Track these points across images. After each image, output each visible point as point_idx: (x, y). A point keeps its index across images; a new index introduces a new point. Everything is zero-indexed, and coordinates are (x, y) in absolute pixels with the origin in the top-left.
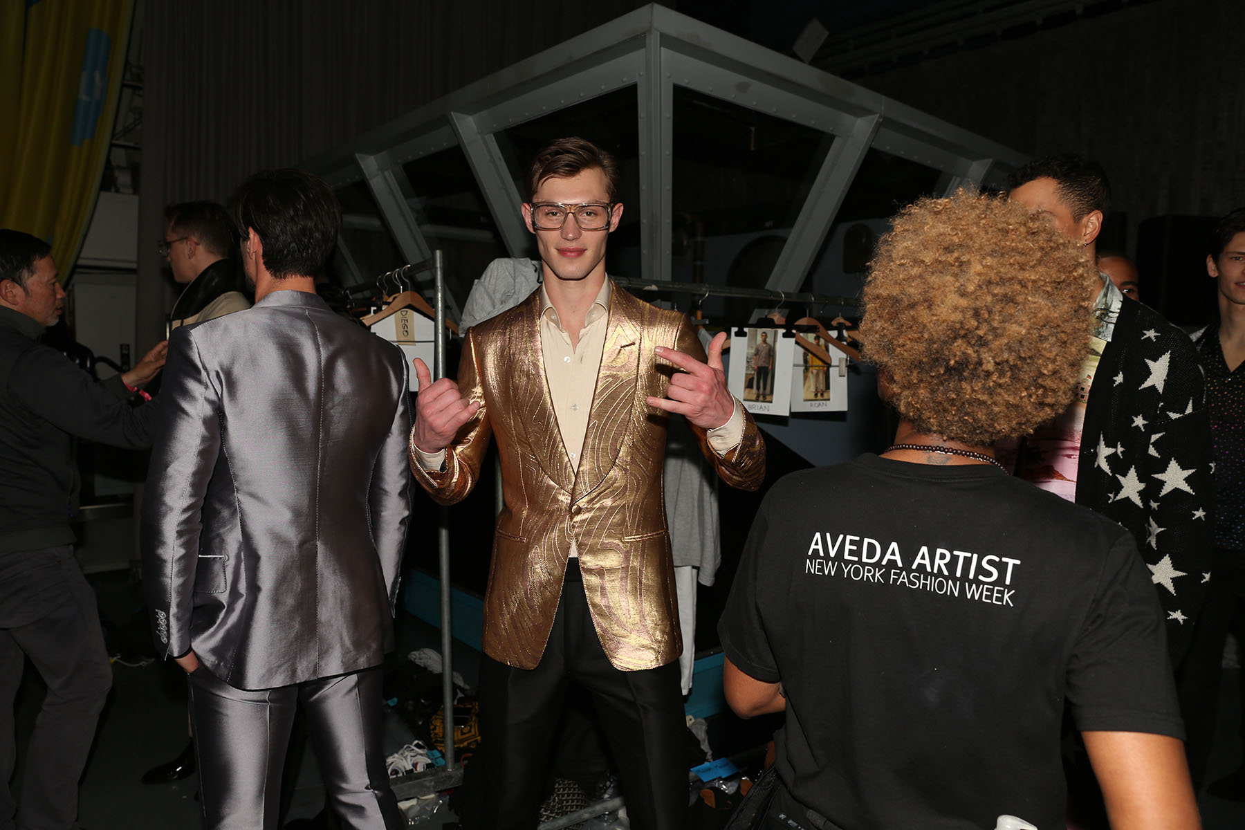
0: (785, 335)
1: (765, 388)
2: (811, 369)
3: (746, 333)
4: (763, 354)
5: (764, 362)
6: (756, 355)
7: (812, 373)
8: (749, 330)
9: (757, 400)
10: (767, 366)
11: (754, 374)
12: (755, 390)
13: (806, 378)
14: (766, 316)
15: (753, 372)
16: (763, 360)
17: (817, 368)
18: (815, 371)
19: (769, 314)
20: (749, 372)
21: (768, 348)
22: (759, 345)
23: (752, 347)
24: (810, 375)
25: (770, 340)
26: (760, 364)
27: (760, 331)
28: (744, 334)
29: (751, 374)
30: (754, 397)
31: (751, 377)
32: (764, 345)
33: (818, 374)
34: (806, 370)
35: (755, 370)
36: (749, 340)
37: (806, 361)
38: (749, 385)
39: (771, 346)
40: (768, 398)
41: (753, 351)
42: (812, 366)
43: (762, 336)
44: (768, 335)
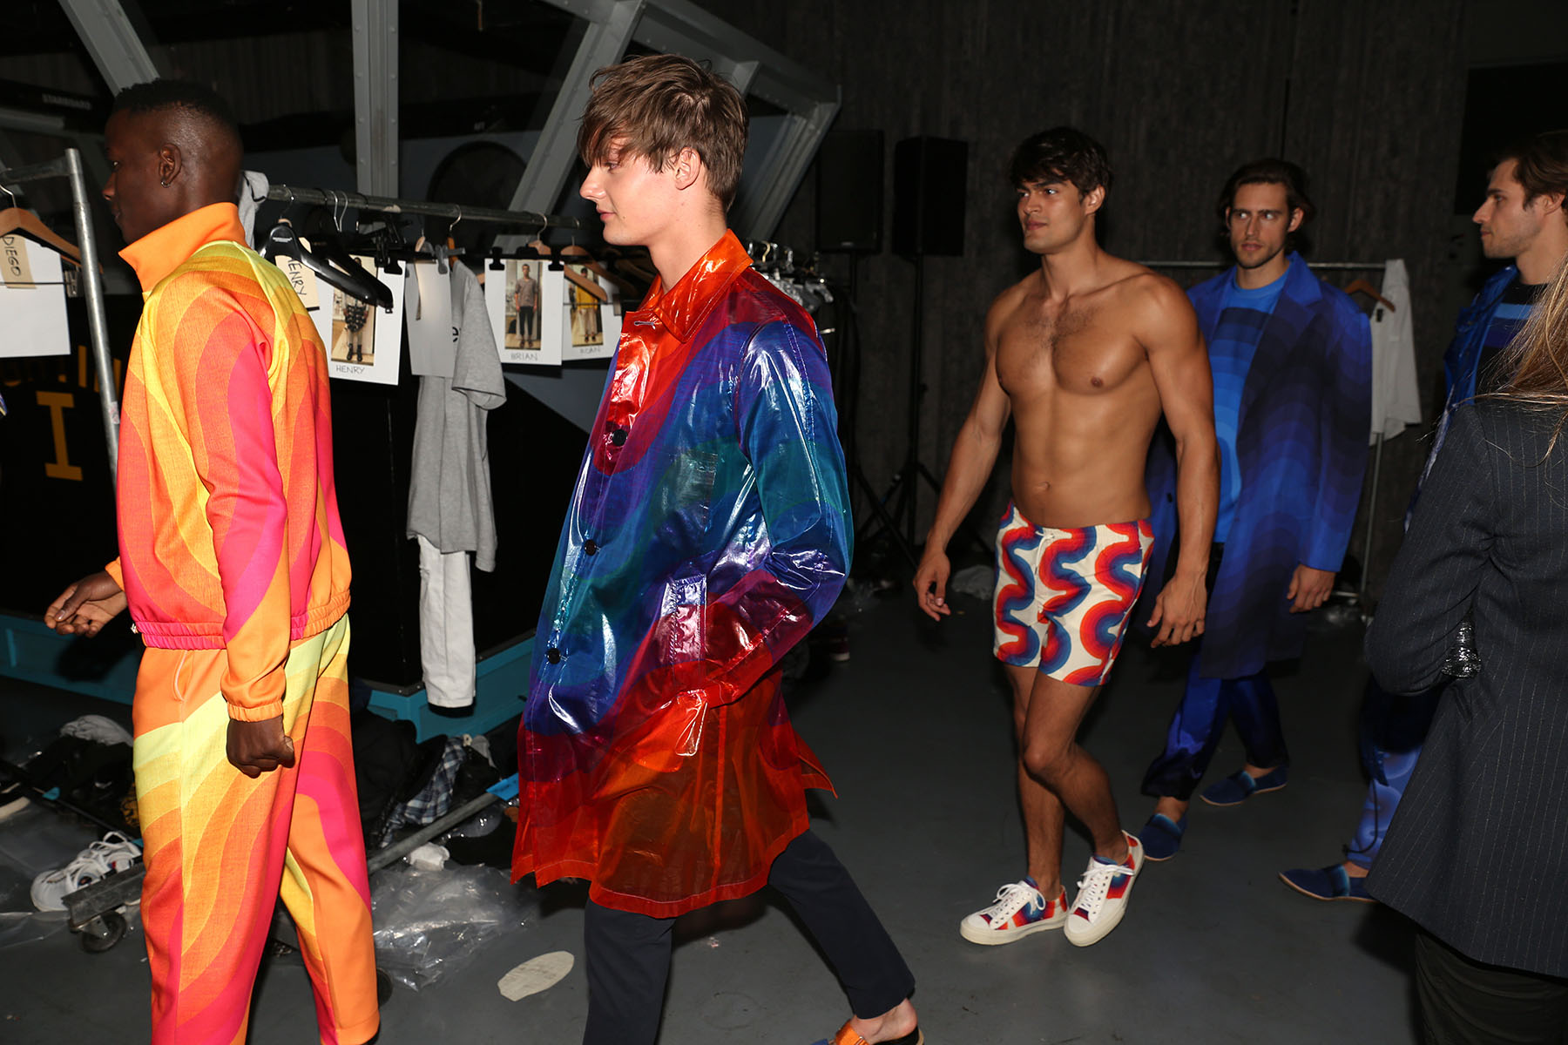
0: (551, 268)
1: (530, 332)
2: (579, 308)
3: (503, 265)
4: (526, 290)
5: (528, 300)
6: (517, 292)
7: (581, 312)
8: (507, 262)
9: (522, 347)
10: (531, 305)
11: (516, 316)
12: (518, 335)
13: (573, 319)
14: (527, 245)
15: (515, 314)
16: (527, 298)
17: (587, 307)
18: (583, 311)
19: (530, 242)
21: (531, 283)
22: (520, 281)
23: (512, 283)
24: (578, 315)
25: (533, 274)
26: (523, 303)
27: (521, 263)
28: (501, 267)
29: (512, 316)
30: (518, 344)
31: (512, 319)
32: (527, 280)
33: (587, 315)
34: (574, 310)
35: (517, 311)
36: (507, 272)
37: (572, 299)
39: (534, 282)
40: (535, 345)
41: (513, 288)
42: (580, 305)
43: (523, 269)
44: (531, 268)
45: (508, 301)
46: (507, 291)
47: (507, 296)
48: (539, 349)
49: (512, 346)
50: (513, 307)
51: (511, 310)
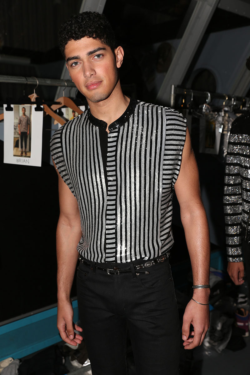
0: (37, 109)
1: (26, 147)
3: (12, 108)
4: (24, 123)
5: (24, 128)
8: (14, 106)
9: (21, 156)
10: (26, 131)
11: (19, 138)
12: (20, 149)
15: (18, 136)
16: (24, 127)
20: (16, 136)
21: (26, 119)
22: (21, 116)
23: (17, 118)
25: (27, 113)
26: (23, 130)
27: (21, 106)
28: (11, 109)
29: (17, 137)
30: (20, 154)
31: (17, 139)
32: (24, 117)
35: (19, 135)
36: (14, 112)
38: (16, 145)
40: (28, 155)
41: (17, 121)
43: (23, 110)
44: (26, 110)
45: (15, 129)
46: (15, 123)
47: (14, 126)
48: (30, 157)
49: (17, 154)
50: (17, 133)
51: (17, 134)
